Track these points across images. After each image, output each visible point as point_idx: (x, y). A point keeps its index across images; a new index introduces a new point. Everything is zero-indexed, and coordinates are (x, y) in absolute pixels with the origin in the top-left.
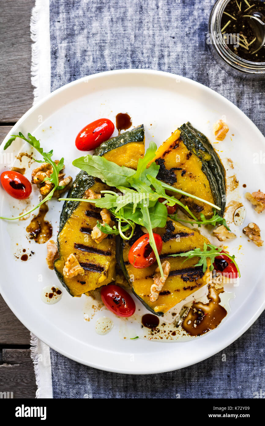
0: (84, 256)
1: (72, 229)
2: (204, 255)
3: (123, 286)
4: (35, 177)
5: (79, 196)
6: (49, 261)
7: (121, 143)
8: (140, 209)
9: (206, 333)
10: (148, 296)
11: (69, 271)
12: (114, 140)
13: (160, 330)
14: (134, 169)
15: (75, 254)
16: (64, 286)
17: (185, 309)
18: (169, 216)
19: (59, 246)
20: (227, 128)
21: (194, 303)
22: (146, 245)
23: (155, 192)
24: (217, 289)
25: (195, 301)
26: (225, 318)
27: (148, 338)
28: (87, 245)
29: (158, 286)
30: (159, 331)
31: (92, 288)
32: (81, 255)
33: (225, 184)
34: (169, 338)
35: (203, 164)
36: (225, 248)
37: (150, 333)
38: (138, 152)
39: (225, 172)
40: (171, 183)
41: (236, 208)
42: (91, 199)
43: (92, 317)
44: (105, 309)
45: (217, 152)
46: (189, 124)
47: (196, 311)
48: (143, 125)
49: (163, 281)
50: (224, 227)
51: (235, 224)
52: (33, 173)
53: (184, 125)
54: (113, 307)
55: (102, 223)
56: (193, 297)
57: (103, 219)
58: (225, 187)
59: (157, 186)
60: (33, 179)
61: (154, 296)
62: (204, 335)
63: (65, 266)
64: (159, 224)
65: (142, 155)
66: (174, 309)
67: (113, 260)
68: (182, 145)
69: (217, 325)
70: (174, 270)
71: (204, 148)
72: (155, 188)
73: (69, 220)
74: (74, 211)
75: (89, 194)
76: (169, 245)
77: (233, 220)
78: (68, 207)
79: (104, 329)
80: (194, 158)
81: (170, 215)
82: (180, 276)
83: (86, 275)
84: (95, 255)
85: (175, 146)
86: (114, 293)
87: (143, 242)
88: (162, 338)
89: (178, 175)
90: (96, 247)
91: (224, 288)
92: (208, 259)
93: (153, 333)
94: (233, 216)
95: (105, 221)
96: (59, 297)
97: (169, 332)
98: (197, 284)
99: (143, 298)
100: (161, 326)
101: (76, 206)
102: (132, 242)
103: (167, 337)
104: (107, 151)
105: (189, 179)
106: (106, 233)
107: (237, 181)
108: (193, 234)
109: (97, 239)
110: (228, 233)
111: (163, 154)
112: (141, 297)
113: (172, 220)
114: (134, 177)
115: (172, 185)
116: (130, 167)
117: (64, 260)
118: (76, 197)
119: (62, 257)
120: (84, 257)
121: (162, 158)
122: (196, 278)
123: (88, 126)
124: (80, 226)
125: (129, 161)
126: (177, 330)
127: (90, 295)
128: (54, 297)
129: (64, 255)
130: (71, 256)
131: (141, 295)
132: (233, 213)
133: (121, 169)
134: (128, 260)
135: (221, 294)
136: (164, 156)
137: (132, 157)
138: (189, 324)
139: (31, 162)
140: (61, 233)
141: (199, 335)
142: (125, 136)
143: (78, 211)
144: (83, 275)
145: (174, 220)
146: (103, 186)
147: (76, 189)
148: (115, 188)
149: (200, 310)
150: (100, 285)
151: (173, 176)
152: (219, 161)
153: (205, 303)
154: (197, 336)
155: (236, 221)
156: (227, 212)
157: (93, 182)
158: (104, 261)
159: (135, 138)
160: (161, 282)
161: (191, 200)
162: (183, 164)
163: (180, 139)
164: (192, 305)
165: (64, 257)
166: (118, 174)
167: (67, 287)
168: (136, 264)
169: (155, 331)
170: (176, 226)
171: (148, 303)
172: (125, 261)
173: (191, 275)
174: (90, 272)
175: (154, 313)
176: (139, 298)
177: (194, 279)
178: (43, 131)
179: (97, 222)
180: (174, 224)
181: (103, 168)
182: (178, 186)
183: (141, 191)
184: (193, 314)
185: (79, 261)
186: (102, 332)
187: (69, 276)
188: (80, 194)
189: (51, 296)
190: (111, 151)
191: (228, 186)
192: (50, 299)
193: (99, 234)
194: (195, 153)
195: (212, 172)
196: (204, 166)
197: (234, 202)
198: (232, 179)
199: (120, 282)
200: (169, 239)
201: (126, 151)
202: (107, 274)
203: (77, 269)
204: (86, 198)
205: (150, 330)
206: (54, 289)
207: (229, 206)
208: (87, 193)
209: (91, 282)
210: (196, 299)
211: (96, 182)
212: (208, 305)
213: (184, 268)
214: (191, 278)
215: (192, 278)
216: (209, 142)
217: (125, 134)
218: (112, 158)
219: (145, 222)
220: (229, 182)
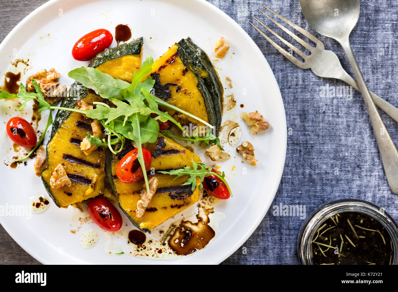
0: (72, 167)
1: (62, 139)
2: (194, 173)
3: (111, 200)
4: (29, 84)
5: (71, 106)
6: (36, 168)
7: (117, 54)
8: (131, 122)
9: (193, 252)
10: (135, 211)
11: (56, 181)
12: (110, 51)
13: (147, 247)
14: (129, 82)
15: (63, 164)
16: (50, 196)
17: (173, 227)
18: (160, 132)
19: (47, 155)
20: (227, 46)
21: (183, 222)
22: (134, 160)
23: (148, 106)
24: (207, 209)
25: (184, 220)
26: (213, 239)
27: (134, 254)
28: (76, 156)
29: (144, 203)
30: (145, 248)
31: (79, 199)
32: (69, 166)
33: (221, 103)
34: (155, 255)
35: (199, 81)
36: (218, 168)
37: (136, 249)
38: (134, 65)
39: (223, 90)
40: (165, 99)
41: (232, 128)
42: (82, 110)
43: (79, 229)
44: (92, 222)
45: (216, 70)
46: (189, 39)
47: (184, 230)
48: (142, 38)
49: (150, 197)
50: (217, 147)
51: (230, 144)
52: (28, 80)
53: (183, 40)
54: (99, 220)
55: (92, 135)
56: (182, 215)
57: (93, 131)
58: (222, 106)
59: (151, 101)
60: (27, 86)
61: (140, 212)
62: (190, 254)
63: (52, 176)
64: (149, 139)
65: (137, 68)
66: (162, 227)
67: (102, 173)
68: (179, 60)
69: (205, 246)
70: (163, 187)
71: (202, 64)
72: (148, 103)
73: (59, 130)
74: (65, 121)
75: (81, 105)
76: (159, 161)
77: (228, 140)
78: (60, 116)
79: (90, 242)
80: (190, 75)
81: (162, 131)
82: (168, 193)
83: (73, 186)
84: (83, 167)
85: (170, 61)
86: (100, 207)
87: (132, 157)
88: (147, 255)
89: (173, 91)
90: (85, 159)
91: (214, 209)
92: (197, 178)
93: (139, 249)
94: (227, 136)
95: (96, 133)
96: (46, 207)
97: (155, 249)
98: (185, 202)
99: (129, 213)
100: (147, 243)
101: (68, 116)
102: (120, 157)
103: (153, 254)
104: (102, 62)
105: (184, 95)
106: (96, 145)
107: (235, 101)
108: (184, 152)
109: (86, 151)
110: (222, 152)
111: (158, 69)
112: (127, 212)
113: (164, 136)
114: (129, 90)
115: (166, 100)
116: (125, 80)
117: (52, 170)
118: (68, 107)
119: (50, 167)
120: (72, 169)
121: (157, 72)
122: (184, 196)
123: (86, 36)
124: (70, 136)
125: (124, 73)
126: (164, 248)
127: (78, 207)
128: (41, 207)
129: (52, 165)
130: (60, 167)
131: (128, 210)
132: (228, 133)
133: (115, 82)
134: (116, 174)
135: (210, 214)
136: (160, 71)
137: (128, 69)
138: (177, 243)
139: (27, 69)
140: (50, 143)
141: (185, 254)
142: (122, 48)
143: (69, 121)
144: (69, 186)
145: (166, 136)
146: (96, 97)
147: (69, 99)
148: (108, 100)
149: (189, 229)
150: (86, 197)
151: (167, 91)
152: (217, 79)
153: (194, 223)
154: (184, 255)
155: (231, 142)
156: (222, 132)
157: (86, 92)
158: (93, 174)
159: (132, 51)
160: (148, 198)
161: (184, 117)
162: (178, 80)
163: (176, 55)
164: (180, 223)
165: (52, 167)
166: (112, 86)
167: (53, 197)
168: (123, 178)
169: (141, 248)
170: (168, 142)
171: (134, 218)
172: (113, 175)
173: (179, 193)
174: (78, 183)
175: (140, 229)
176: (125, 213)
177: (182, 198)
178: (41, 38)
179: (87, 133)
180: (165, 140)
181: (96, 80)
182: (172, 102)
183: (133, 104)
184: (180, 233)
185: (66, 172)
186: (88, 245)
187: (55, 186)
188: (72, 104)
189: (38, 205)
190: (106, 63)
191: (225, 105)
192: (37, 209)
193: (88, 145)
194: (192, 70)
195: (208, 90)
196: (200, 83)
197: (230, 122)
198: (230, 98)
199: (108, 195)
200: (159, 154)
201: (122, 63)
202: (95, 187)
203: (63, 180)
204: (77, 108)
205: (136, 246)
206: (41, 199)
207: (225, 126)
208: (79, 104)
209: (78, 194)
210: (185, 217)
211: (89, 93)
212: (196, 224)
213: (173, 186)
214: (178, 196)
215: (180, 196)
216: (209, 59)
217: (122, 46)
218: (107, 69)
219: (135, 137)
220: (226, 101)
